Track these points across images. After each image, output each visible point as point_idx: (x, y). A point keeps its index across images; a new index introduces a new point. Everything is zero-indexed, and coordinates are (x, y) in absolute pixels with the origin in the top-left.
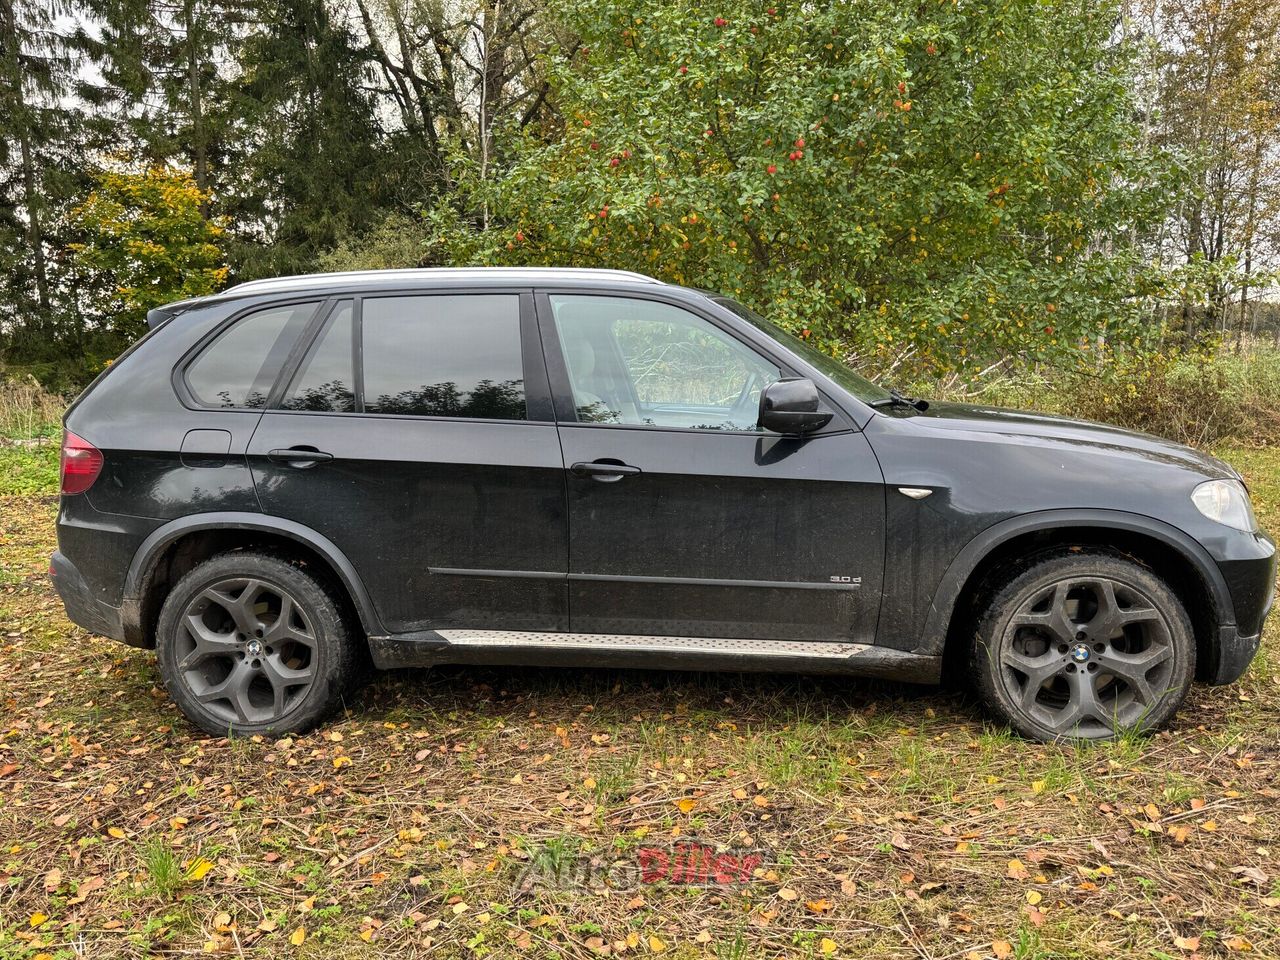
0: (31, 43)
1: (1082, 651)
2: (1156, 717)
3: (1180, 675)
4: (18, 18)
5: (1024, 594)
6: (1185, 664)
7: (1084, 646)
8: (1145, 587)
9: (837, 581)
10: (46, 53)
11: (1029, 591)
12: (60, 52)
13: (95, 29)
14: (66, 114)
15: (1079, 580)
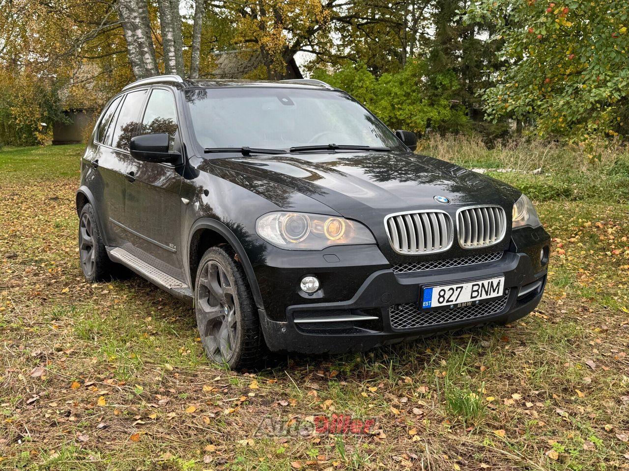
5: (201, 266)
15: (213, 262)
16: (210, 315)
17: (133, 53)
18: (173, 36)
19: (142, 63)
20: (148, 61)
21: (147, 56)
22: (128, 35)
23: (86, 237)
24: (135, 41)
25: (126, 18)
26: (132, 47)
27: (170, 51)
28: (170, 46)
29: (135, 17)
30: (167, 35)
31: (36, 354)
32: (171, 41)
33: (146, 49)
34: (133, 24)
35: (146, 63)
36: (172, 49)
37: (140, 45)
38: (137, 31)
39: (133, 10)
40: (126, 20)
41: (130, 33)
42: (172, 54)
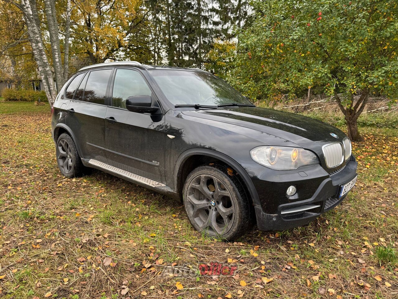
0: (203, 12)
1: (213, 202)
2: (228, 234)
3: (236, 221)
4: (202, 6)
5: (193, 177)
6: (238, 217)
7: (214, 200)
8: (226, 183)
9: (154, 163)
10: (207, 14)
11: (194, 176)
12: (210, 13)
13: (217, 6)
14: (209, 29)
15: (207, 175)
16: (200, 205)
17: (36, 54)
18: (57, 47)
19: (42, 59)
20: (45, 59)
21: (44, 56)
22: (33, 46)
23: (62, 152)
24: (38, 48)
25: (32, 37)
26: (35, 51)
27: (56, 54)
28: (56, 52)
29: (38, 37)
30: (54, 47)
31: (86, 241)
32: (56, 49)
33: (44, 53)
34: (37, 40)
35: (44, 59)
36: (57, 53)
37: (41, 51)
38: (39, 44)
39: (36, 34)
40: (32, 38)
41: (34, 45)
42: (56, 56)
